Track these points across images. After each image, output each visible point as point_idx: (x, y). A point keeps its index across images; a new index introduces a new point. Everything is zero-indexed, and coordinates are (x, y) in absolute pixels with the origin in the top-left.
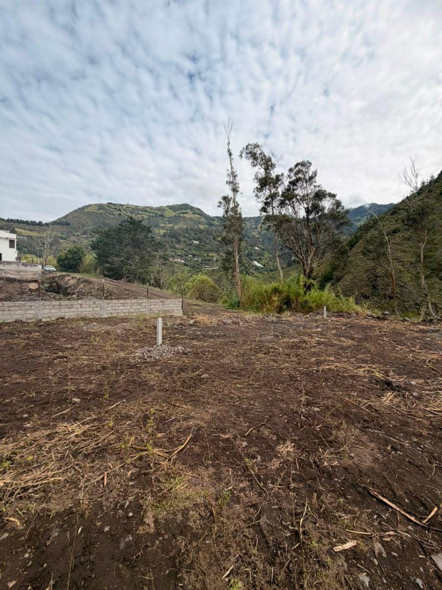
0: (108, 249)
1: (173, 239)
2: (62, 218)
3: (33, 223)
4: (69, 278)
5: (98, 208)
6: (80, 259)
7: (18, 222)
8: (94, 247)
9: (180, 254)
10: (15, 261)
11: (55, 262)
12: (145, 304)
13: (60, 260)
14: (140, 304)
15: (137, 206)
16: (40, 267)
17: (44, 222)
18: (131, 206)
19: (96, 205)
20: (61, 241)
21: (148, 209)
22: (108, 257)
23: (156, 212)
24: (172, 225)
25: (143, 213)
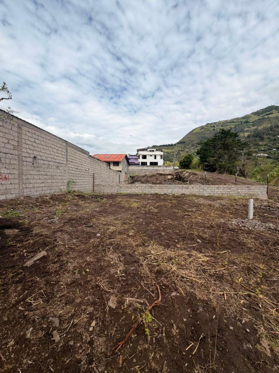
0: (206, 153)
1: (256, 138)
2: (181, 140)
3: (169, 145)
4: (185, 172)
5: (200, 129)
6: (191, 161)
7: (163, 146)
8: (198, 153)
9: (263, 149)
10: (163, 165)
11: (178, 164)
12: (234, 189)
13: (180, 163)
14: (230, 189)
15: (227, 120)
16: (172, 167)
17: (173, 144)
18: (222, 121)
19: (199, 127)
20: (181, 152)
21: (235, 120)
22: (207, 158)
23: (241, 120)
24: (256, 127)
25: (231, 124)
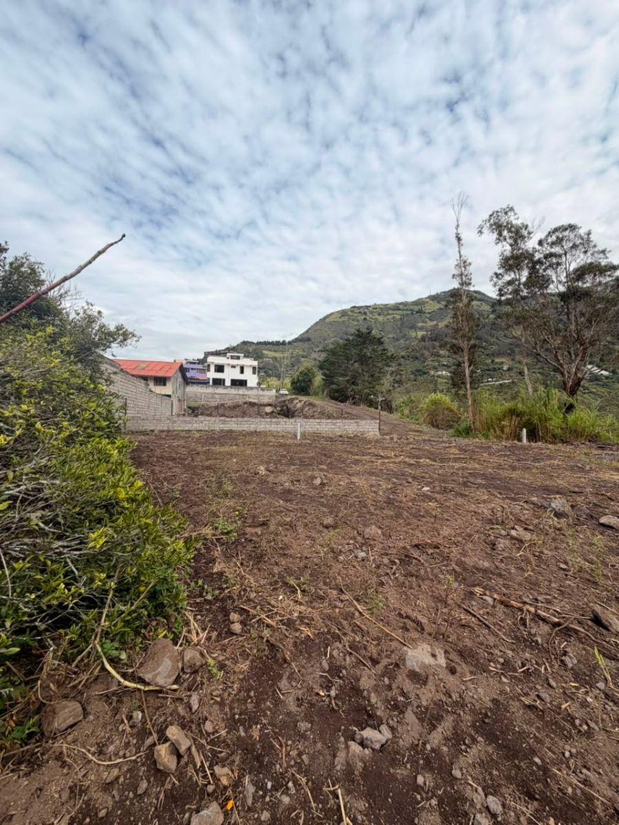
1: (435, 343)
2: (303, 334)
3: (278, 343)
4: (297, 401)
5: (340, 315)
6: (311, 381)
7: (266, 343)
8: (321, 368)
9: (446, 363)
10: (256, 386)
11: (289, 386)
12: (339, 424)
13: (293, 383)
14: (334, 424)
15: (387, 305)
16: (274, 391)
17: (287, 340)
18: (379, 305)
19: (338, 312)
20: (302, 359)
21: (401, 307)
23: (412, 307)
24: (435, 322)
25: (395, 312)
